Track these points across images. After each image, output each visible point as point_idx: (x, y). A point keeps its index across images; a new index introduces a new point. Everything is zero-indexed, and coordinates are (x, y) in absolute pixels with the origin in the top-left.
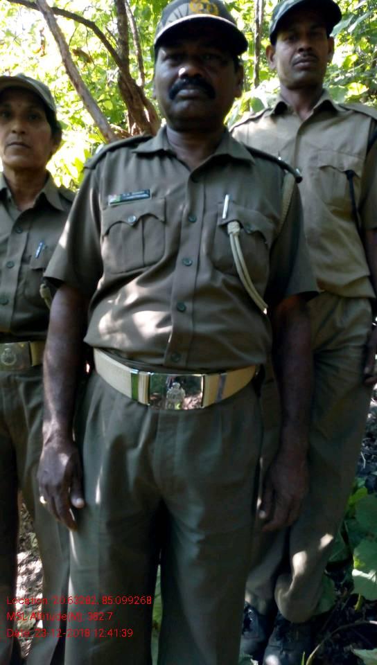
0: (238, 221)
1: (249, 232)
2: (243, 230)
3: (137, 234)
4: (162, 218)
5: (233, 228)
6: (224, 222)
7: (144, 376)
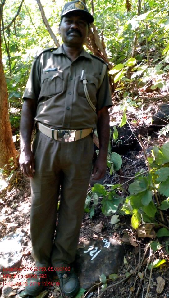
0: (86, 80)
1: (90, 83)
2: (88, 83)
3: (53, 83)
4: (62, 78)
5: (85, 82)
6: (82, 80)
7: (56, 131)
